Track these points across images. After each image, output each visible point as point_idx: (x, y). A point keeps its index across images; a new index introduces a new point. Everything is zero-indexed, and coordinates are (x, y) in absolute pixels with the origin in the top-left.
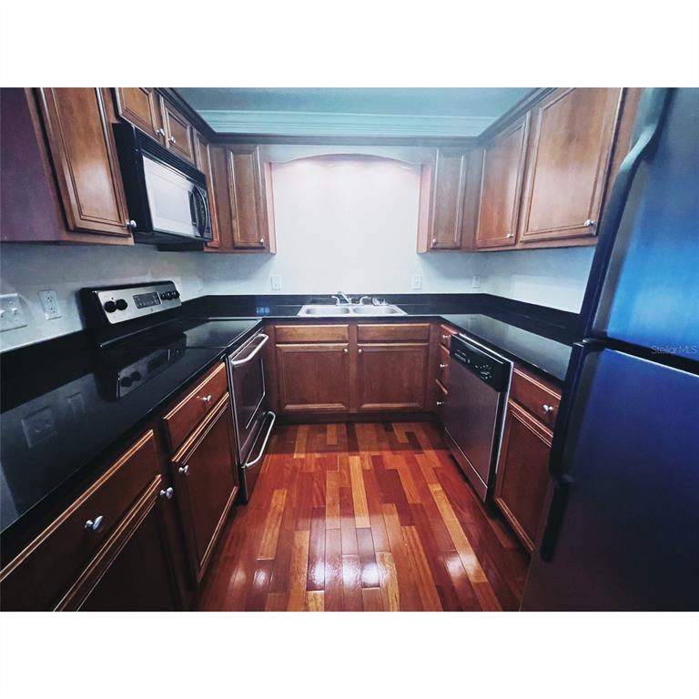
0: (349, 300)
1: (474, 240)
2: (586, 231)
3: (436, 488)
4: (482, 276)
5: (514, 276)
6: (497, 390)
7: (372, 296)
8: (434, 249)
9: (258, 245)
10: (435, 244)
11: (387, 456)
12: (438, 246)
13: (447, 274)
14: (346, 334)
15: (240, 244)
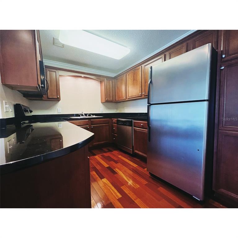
0: (84, 115)
1: (116, 100)
2: (140, 95)
3: (120, 156)
4: (117, 109)
5: (125, 108)
6: (131, 126)
7: (90, 114)
8: (107, 101)
9: (57, 98)
10: (107, 100)
11: (105, 154)
12: (108, 100)
13: (109, 108)
14: (88, 123)
15: (50, 97)
